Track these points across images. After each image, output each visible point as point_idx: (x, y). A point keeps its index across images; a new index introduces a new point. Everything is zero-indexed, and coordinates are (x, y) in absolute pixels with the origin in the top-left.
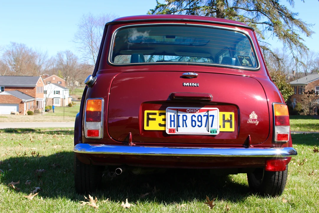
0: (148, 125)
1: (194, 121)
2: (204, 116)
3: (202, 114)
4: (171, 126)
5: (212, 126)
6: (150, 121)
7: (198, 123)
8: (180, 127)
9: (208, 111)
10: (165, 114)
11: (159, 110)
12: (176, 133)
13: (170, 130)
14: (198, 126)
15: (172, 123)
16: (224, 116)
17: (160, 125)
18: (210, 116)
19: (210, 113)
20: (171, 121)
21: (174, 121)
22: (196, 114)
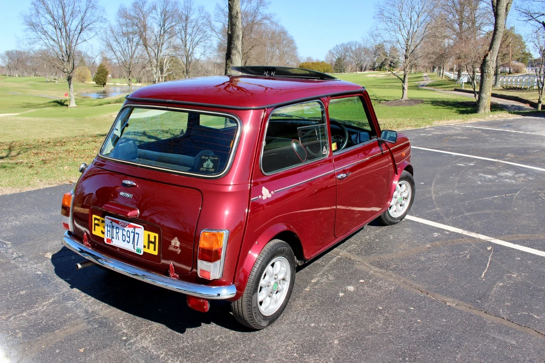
0: (95, 230)
1: (125, 235)
2: (132, 232)
3: (131, 229)
4: (108, 236)
5: (137, 245)
7: (127, 239)
8: (113, 238)
9: (135, 227)
10: (103, 221)
11: (100, 216)
12: (111, 244)
13: (107, 240)
15: (109, 232)
16: (149, 235)
17: (101, 232)
18: (137, 233)
19: (137, 230)
20: (108, 231)
21: (110, 231)
22: (125, 229)
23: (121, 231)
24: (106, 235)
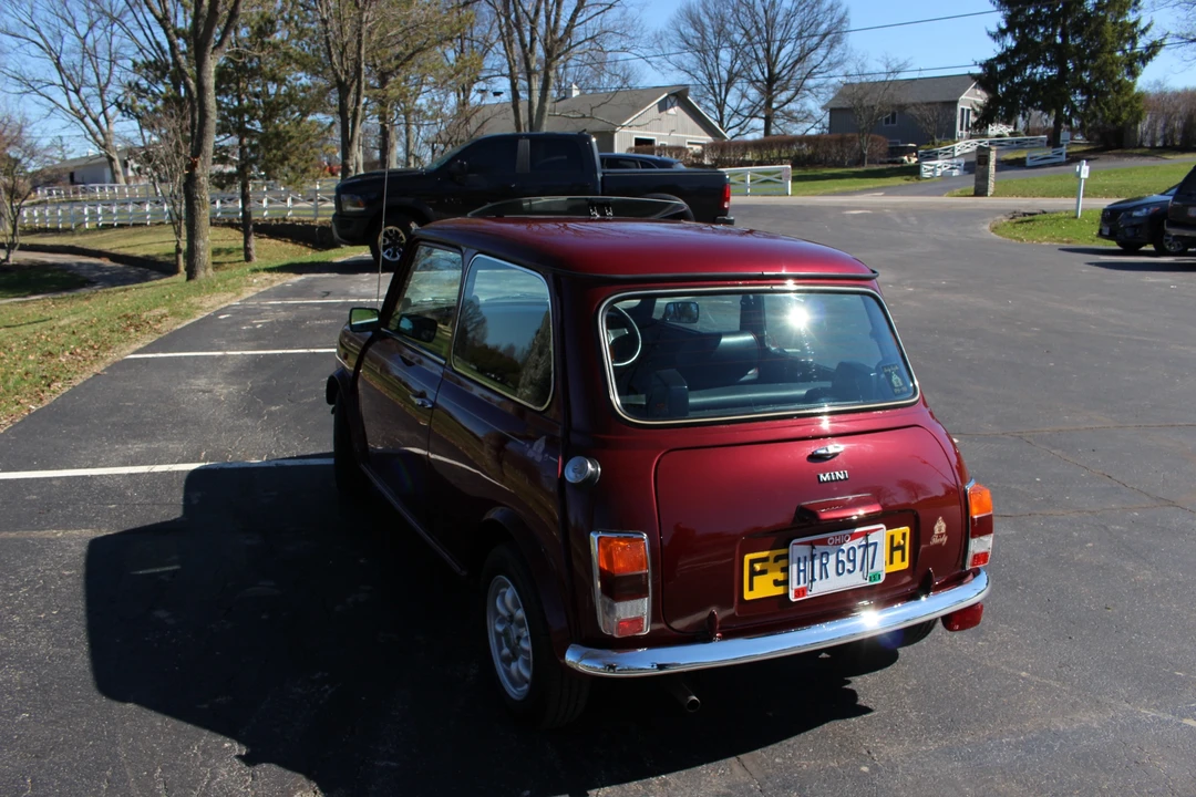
1: (842, 561)
2: (859, 547)
3: (856, 543)
4: (799, 583)
5: (872, 567)
6: (756, 579)
7: (849, 566)
8: (815, 580)
9: (866, 534)
10: (786, 557)
11: (770, 550)
12: (809, 595)
13: (799, 592)
14: (849, 571)
15: (802, 574)
16: (892, 537)
17: (776, 583)
18: (872, 544)
19: (871, 538)
20: (799, 571)
21: (804, 571)
22: (845, 547)
23: (832, 558)
24: (795, 582)
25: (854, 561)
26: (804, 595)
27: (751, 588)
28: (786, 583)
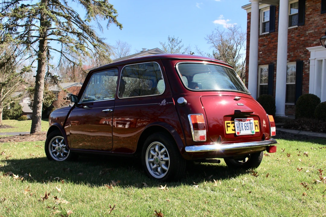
3: (248, 122)
5: (252, 129)
6: (228, 128)
8: (241, 130)
9: (250, 120)
14: (247, 129)
16: (255, 122)
18: (251, 123)
20: (237, 127)
23: (244, 125)
24: (237, 130)
25: (248, 127)
26: (239, 134)
27: (227, 131)
28: (235, 130)
